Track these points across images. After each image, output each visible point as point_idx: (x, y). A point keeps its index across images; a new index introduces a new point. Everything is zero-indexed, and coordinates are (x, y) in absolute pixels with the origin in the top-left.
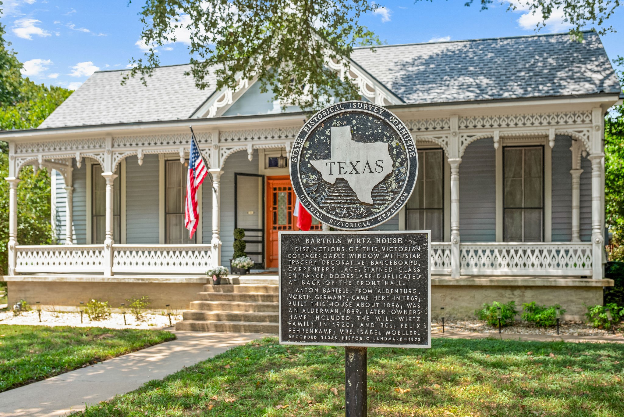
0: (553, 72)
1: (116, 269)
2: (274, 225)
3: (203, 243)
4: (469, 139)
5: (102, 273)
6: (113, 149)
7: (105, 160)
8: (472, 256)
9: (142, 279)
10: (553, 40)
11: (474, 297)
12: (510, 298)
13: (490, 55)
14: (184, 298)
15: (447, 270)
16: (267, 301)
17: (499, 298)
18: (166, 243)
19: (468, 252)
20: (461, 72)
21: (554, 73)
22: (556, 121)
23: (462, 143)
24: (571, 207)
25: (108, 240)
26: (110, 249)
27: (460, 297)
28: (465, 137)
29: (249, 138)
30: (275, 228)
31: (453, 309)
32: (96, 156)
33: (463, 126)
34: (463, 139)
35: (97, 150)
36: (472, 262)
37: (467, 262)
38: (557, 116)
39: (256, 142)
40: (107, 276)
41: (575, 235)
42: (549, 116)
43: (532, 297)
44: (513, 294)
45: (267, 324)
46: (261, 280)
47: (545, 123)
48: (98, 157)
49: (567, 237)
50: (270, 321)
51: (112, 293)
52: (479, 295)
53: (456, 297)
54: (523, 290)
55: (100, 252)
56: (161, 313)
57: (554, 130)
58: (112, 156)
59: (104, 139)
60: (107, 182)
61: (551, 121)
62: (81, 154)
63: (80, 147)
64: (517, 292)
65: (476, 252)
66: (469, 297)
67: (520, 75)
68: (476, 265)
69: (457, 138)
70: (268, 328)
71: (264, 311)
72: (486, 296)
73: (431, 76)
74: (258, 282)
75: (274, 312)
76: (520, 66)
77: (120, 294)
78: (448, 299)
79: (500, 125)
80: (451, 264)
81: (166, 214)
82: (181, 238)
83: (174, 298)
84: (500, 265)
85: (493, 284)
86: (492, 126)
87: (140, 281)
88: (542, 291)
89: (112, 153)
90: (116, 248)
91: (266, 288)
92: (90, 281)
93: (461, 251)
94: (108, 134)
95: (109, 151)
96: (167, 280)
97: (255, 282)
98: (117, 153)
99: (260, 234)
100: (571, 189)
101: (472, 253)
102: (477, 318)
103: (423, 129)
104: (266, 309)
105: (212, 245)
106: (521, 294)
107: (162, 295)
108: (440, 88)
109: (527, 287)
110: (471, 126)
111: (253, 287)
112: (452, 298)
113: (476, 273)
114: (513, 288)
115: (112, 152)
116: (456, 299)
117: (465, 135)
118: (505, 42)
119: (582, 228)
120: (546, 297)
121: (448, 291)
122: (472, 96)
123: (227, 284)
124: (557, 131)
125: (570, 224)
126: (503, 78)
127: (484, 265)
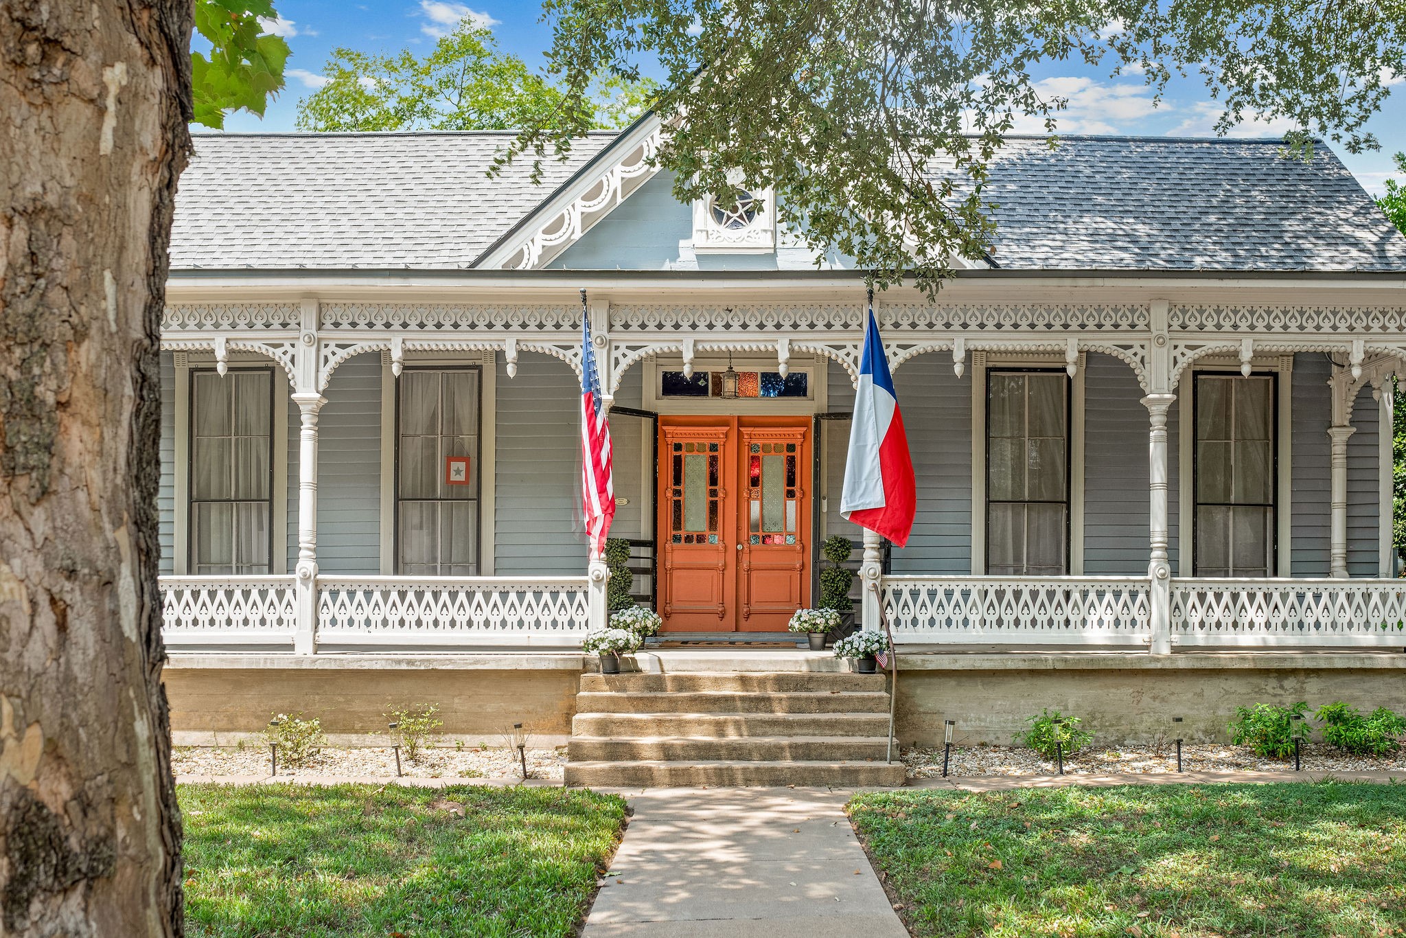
0: (1274, 220)
1: (328, 635)
2: (674, 532)
3: (496, 572)
4: (1189, 353)
5: (291, 647)
6: (322, 334)
7: (299, 360)
8: (1194, 607)
9: (409, 662)
10: (1244, 152)
11: (1201, 695)
12: (1275, 695)
13: (1127, 174)
14: (517, 708)
15: (1139, 637)
16: (758, 710)
17: (1253, 695)
18: (396, 572)
19: (1185, 597)
20: (1083, 205)
21: (1278, 222)
22: (1364, 324)
23: (1175, 362)
24: (1329, 504)
25: (306, 564)
26: (311, 585)
27: (1173, 694)
28: (1181, 349)
29: (685, 326)
30: (677, 539)
31: (1158, 721)
32: (271, 349)
33: (1176, 324)
34: (1177, 353)
35: (276, 335)
36: (1195, 619)
37: (1182, 619)
38: (1367, 314)
39: (702, 334)
40: (304, 655)
41: (1338, 563)
42: (1351, 314)
43: (1321, 692)
44: (1282, 687)
45: (788, 763)
46: (716, 662)
47: (1343, 327)
48: (279, 351)
49: (1322, 567)
50: (795, 758)
51: (317, 697)
52: (1212, 689)
53: (1164, 694)
54: (1302, 678)
55: (280, 594)
56: (454, 744)
57: (1362, 343)
58: (318, 350)
59: (296, 307)
60: (304, 418)
61: (1354, 325)
62: (228, 341)
63: (225, 324)
64: (1290, 683)
65: (1202, 597)
66: (1190, 695)
67: (1209, 221)
68: (1202, 625)
69: (1165, 350)
70: (806, 774)
71: (764, 735)
72: (1227, 692)
73: (1019, 210)
74: (710, 665)
75: (790, 736)
76: (1200, 202)
77: (341, 699)
78: (1146, 699)
79: (1252, 327)
80: (1148, 624)
81: (397, 499)
82: (434, 559)
83: (490, 708)
84: (1251, 625)
85: (1246, 666)
86: (1235, 326)
87: (404, 667)
88: (1339, 680)
89: (319, 344)
90: (326, 584)
91: (744, 681)
92: (261, 666)
93: (1172, 595)
94: (309, 295)
95: (311, 339)
96: (477, 662)
97: (703, 666)
98: (332, 344)
99: (645, 552)
100: (1329, 468)
101: (1193, 598)
102: (1207, 740)
103: (1091, 325)
104: (768, 729)
105: (589, 578)
106: (1298, 686)
107: (456, 700)
108: (1051, 237)
109: (1309, 672)
110: (1193, 325)
111: (709, 678)
112: (1154, 698)
113: (1201, 643)
114: (1282, 673)
115: (319, 340)
116: (1163, 700)
117: (1181, 344)
118: (1147, 149)
119: (1351, 548)
120: (1347, 692)
121: (1148, 683)
122: (1128, 260)
123: (631, 671)
124: (1368, 345)
125: (1328, 539)
126: (1176, 224)
127: (1218, 625)
